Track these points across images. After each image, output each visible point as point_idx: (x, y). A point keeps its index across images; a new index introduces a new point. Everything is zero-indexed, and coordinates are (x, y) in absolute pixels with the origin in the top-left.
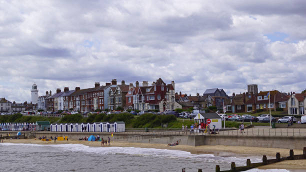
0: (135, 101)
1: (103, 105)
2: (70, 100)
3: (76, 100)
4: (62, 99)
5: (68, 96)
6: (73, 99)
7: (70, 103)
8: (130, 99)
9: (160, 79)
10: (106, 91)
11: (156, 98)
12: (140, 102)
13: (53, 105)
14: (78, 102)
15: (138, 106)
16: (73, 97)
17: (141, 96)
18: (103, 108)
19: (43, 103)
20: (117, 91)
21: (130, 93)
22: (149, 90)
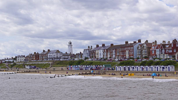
0: (158, 53)
1: (132, 55)
2: (108, 52)
3: (112, 52)
4: (102, 51)
5: (106, 49)
6: (110, 51)
7: (108, 54)
8: (153, 51)
9: (175, 39)
10: (135, 47)
11: (173, 51)
12: (161, 53)
13: (95, 55)
14: (114, 53)
15: (160, 56)
16: (110, 50)
17: (162, 50)
18: (133, 57)
19: (87, 53)
20: (144, 46)
21: (153, 48)
22: (167, 46)
